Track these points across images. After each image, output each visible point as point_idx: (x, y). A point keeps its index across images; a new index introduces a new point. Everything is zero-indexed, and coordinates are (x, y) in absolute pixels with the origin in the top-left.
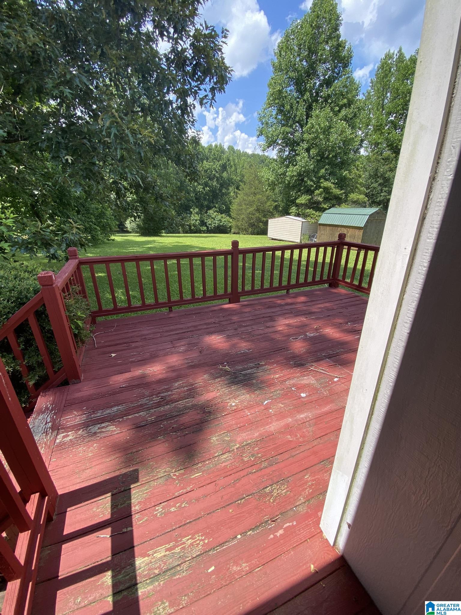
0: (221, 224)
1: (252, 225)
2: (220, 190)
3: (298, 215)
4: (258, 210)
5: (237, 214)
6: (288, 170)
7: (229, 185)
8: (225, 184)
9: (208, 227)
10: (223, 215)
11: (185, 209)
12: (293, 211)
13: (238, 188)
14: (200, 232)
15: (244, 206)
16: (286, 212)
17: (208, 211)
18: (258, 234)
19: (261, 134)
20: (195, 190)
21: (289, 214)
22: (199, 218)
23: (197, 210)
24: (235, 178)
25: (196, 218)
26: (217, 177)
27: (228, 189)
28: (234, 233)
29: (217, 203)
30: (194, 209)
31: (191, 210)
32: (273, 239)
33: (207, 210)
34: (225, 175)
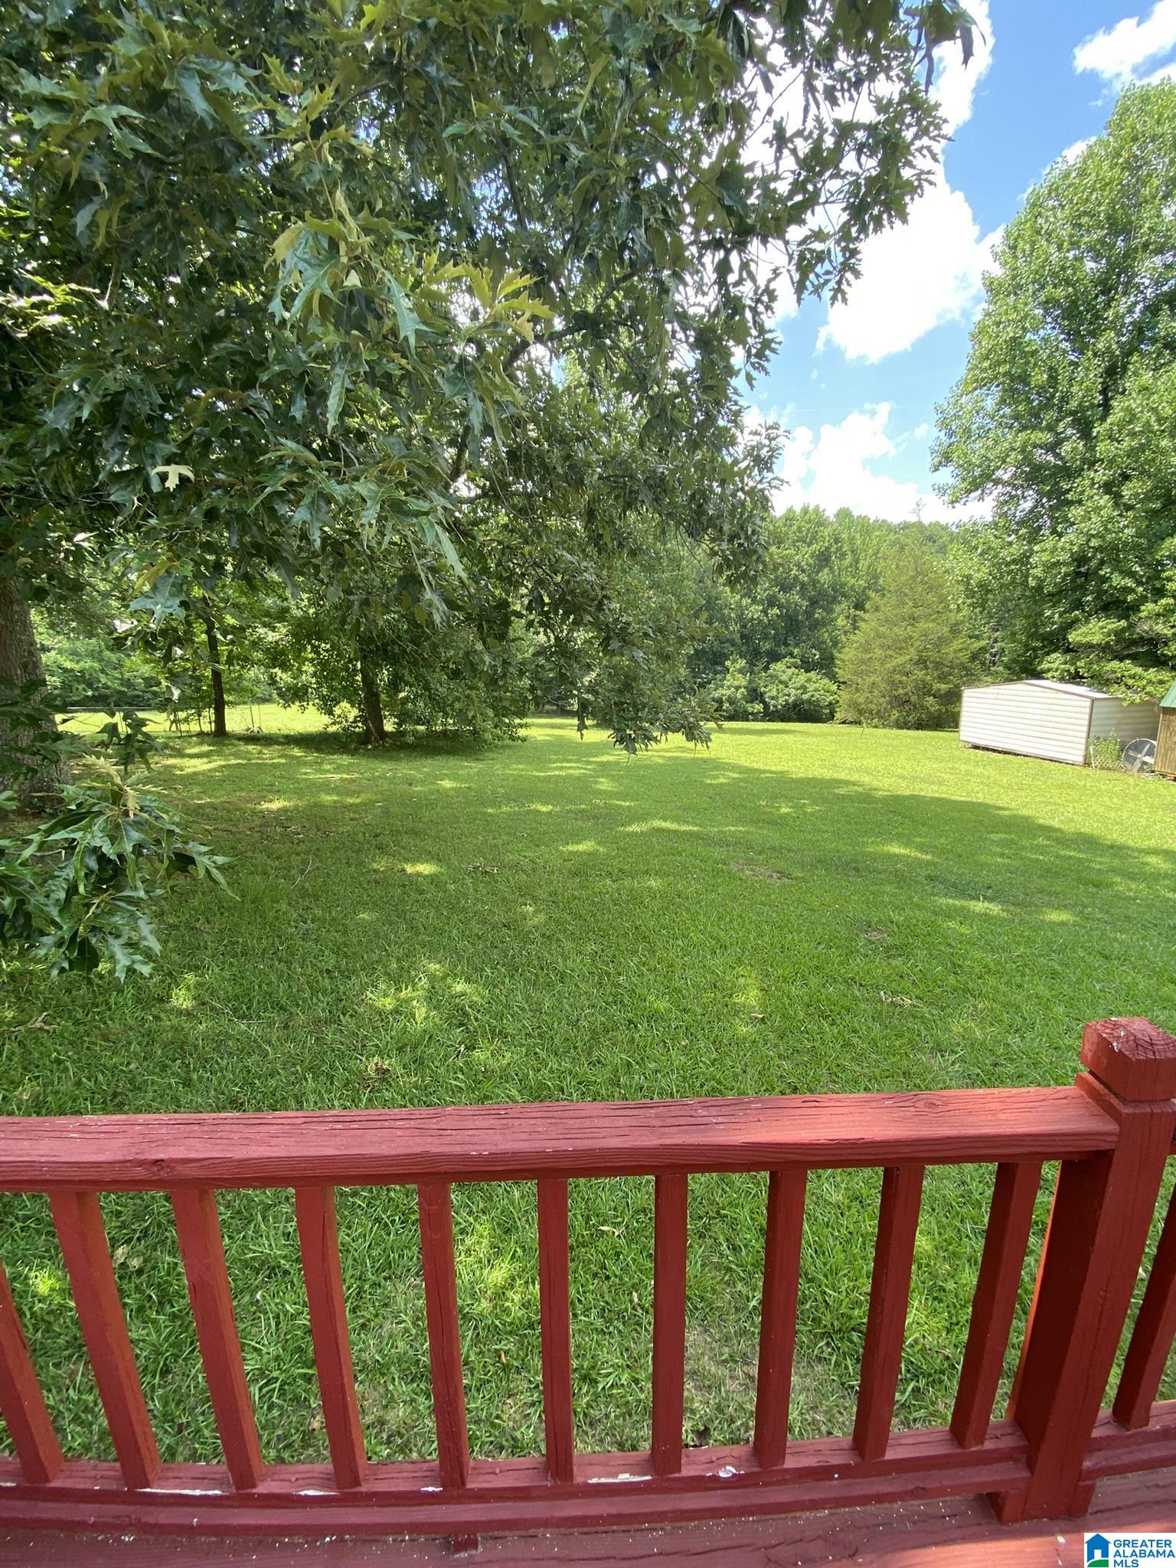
0: (805, 697)
1: (902, 702)
2: (809, 614)
3: (1076, 678)
4: (922, 662)
5: (855, 673)
6: (1036, 548)
7: (835, 600)
8: (822, 599)
9: (766, 706)
10: (812, 675)
11: (711, 660)
12: (1054, 666)
13: (859, 606)
14: (744, 716)
15: (879, 653)
16: (1026, 670)
17: (772, 666)
18: (919, 726)
19: (946, 458)
20: (740, 617)
21: (1038, 675)
22: (744, 683)
23: (742, 663)
24: (853, 581)
25: (736, 683)
26: (803, 585)
27: (832, 611)
28: (844, 723)
29: (797, 645)
30: (734, 661)
31: (728, 663)
32: (976, 747)
33: (769, 663)
34: (824, 576)
